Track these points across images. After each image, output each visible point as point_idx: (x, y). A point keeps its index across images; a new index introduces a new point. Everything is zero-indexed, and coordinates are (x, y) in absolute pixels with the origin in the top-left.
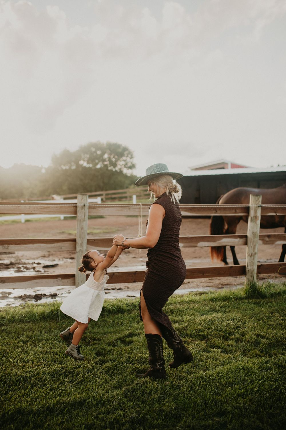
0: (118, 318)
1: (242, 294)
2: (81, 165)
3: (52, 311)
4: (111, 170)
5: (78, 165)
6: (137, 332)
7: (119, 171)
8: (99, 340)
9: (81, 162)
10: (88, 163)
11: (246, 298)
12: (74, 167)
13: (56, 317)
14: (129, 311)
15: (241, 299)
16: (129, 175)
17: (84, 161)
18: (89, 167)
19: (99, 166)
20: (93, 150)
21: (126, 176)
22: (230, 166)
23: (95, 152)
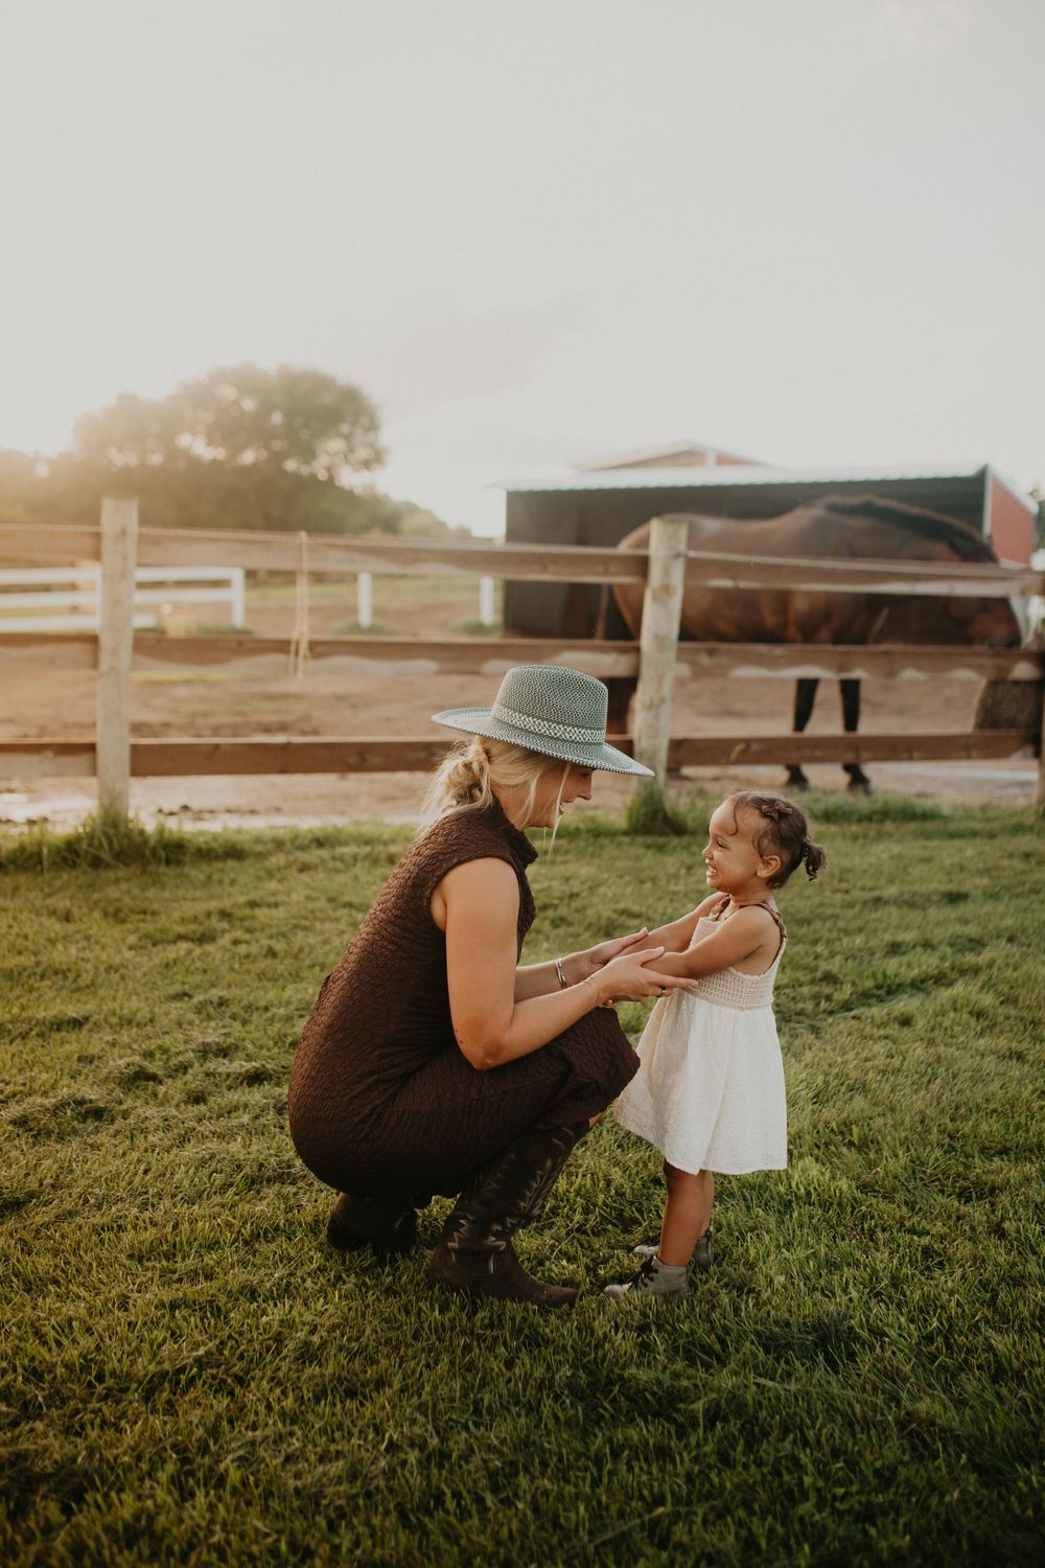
0: (222, 871)
1: (620, 820)
2: (186, 454)
3: (22, 848)
4: (296, 475)
5: (174, 453)
6: (271, 899)
7: (323, 476)
8: (154, 913)
9: (185, 440)
10: (210, 443)
11: (626, 833)
12: (156, 459)
13: (35, 865)
14: (261, 856)
15: (612, 834)
16: (358, 491)
17: (194, 434)
18: (215, 462)
19: (248, 457)
20: (228, 393)
21: (349, 497)
22: (711, 459)
23: (236, 403)
